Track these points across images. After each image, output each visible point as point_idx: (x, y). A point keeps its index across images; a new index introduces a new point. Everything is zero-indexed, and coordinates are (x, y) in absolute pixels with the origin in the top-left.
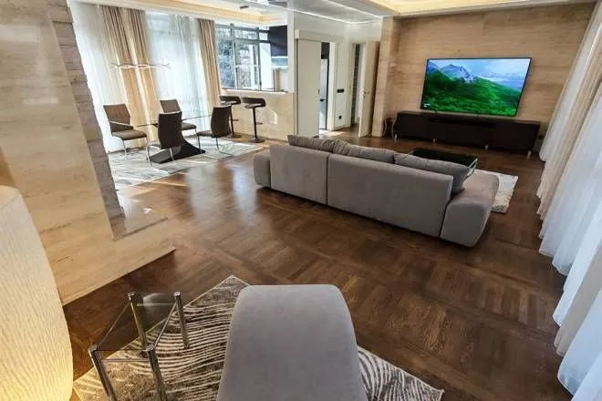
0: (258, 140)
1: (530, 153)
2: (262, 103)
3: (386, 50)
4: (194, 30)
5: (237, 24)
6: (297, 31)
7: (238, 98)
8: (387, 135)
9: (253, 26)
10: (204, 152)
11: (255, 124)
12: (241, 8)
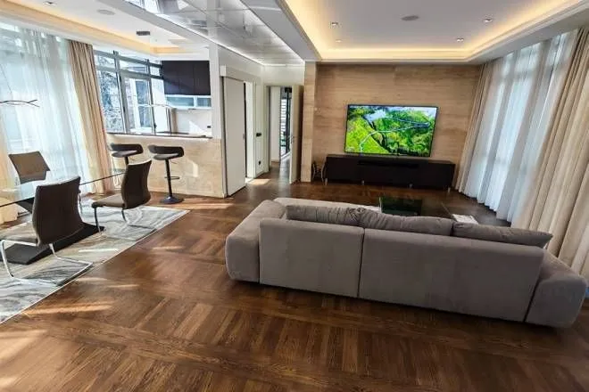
0: (174, 199)
1: (449, 189)
2: (179, 152)
3: (310, 95)
4: (63, 53)
5: (122, 53)
6: (223, 69)
7: (140, 146)
8: (316, 178)
9: (143, 57)
10: (102, 228)
11: (169, 178)
12: (139, 33)
